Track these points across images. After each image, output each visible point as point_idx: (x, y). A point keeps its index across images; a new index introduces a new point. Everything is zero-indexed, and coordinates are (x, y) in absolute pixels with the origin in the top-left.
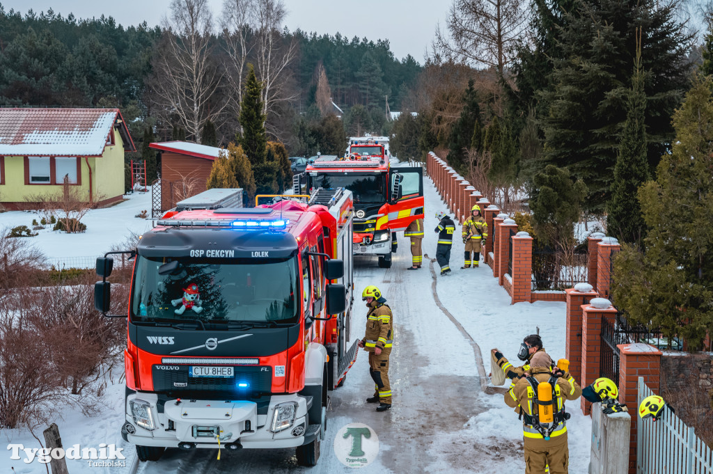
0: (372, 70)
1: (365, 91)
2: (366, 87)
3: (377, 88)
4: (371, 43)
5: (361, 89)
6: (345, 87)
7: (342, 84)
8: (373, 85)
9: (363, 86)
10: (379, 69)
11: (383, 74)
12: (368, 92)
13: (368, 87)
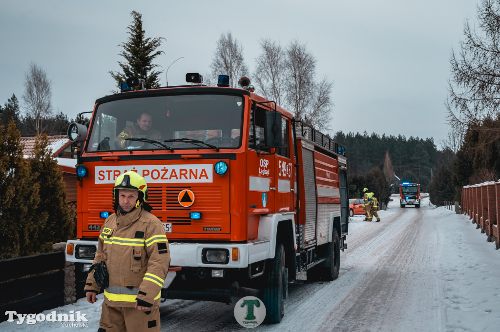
0: (422, 155)
1: (418, 169)
2: (418, 166)
3: (426, 167)
4: (422, 140)
5: (415, 167)
6: (404, 166)
7: (402, 164)
8: (423, 164)
9: (416, 166)
10: (427, 154)
11: (430, 158)
12: (420, 169)
13: (420, 166)
